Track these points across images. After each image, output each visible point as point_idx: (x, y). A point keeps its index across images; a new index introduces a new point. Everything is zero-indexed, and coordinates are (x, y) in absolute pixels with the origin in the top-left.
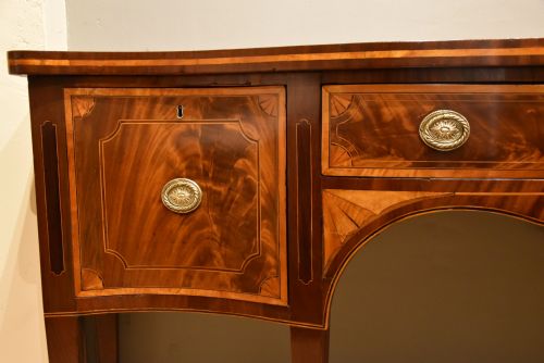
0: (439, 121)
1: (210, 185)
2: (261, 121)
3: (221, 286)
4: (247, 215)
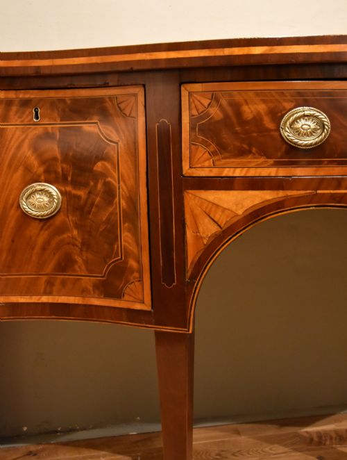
0: (299, 118)
1: (69, 188)
2: (120, 122)
3: (84, 292)
4: (108, 219)
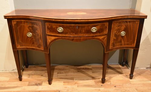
0: (59, 29)
1: (33, 34)
2: (39, 26)
4: (38, 38)
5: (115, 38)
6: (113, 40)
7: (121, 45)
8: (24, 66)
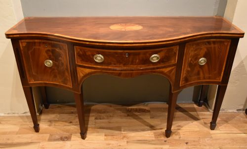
0: (97, 57)
1: (54, 62)
2: (63, 50)
4: (63, 69)
5: (189, 69)
6: (185, 72)
7: (199, 78)
8: (42, 106)
